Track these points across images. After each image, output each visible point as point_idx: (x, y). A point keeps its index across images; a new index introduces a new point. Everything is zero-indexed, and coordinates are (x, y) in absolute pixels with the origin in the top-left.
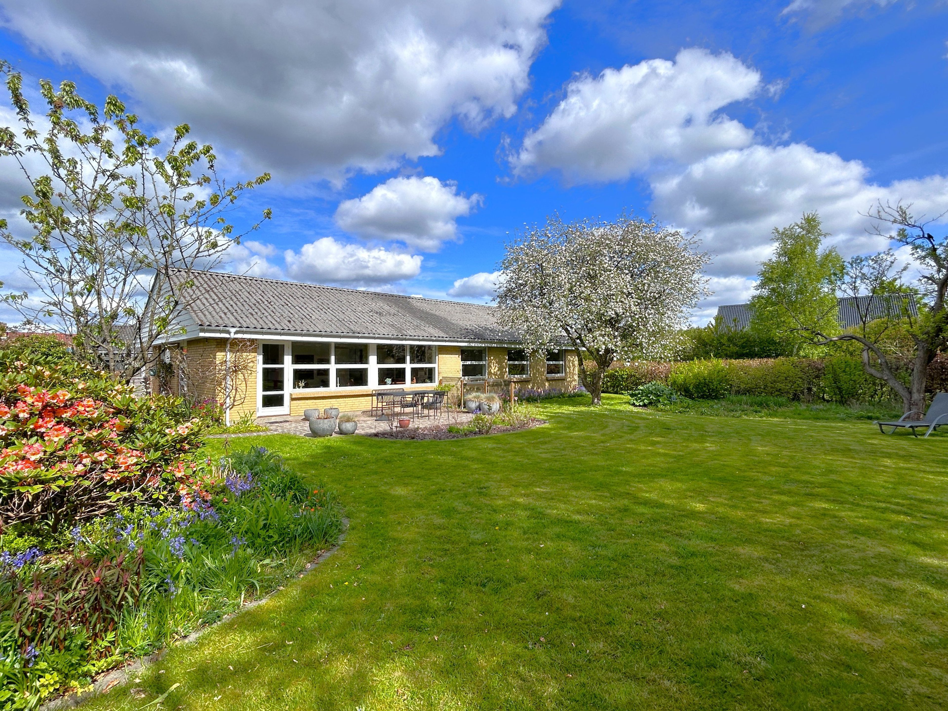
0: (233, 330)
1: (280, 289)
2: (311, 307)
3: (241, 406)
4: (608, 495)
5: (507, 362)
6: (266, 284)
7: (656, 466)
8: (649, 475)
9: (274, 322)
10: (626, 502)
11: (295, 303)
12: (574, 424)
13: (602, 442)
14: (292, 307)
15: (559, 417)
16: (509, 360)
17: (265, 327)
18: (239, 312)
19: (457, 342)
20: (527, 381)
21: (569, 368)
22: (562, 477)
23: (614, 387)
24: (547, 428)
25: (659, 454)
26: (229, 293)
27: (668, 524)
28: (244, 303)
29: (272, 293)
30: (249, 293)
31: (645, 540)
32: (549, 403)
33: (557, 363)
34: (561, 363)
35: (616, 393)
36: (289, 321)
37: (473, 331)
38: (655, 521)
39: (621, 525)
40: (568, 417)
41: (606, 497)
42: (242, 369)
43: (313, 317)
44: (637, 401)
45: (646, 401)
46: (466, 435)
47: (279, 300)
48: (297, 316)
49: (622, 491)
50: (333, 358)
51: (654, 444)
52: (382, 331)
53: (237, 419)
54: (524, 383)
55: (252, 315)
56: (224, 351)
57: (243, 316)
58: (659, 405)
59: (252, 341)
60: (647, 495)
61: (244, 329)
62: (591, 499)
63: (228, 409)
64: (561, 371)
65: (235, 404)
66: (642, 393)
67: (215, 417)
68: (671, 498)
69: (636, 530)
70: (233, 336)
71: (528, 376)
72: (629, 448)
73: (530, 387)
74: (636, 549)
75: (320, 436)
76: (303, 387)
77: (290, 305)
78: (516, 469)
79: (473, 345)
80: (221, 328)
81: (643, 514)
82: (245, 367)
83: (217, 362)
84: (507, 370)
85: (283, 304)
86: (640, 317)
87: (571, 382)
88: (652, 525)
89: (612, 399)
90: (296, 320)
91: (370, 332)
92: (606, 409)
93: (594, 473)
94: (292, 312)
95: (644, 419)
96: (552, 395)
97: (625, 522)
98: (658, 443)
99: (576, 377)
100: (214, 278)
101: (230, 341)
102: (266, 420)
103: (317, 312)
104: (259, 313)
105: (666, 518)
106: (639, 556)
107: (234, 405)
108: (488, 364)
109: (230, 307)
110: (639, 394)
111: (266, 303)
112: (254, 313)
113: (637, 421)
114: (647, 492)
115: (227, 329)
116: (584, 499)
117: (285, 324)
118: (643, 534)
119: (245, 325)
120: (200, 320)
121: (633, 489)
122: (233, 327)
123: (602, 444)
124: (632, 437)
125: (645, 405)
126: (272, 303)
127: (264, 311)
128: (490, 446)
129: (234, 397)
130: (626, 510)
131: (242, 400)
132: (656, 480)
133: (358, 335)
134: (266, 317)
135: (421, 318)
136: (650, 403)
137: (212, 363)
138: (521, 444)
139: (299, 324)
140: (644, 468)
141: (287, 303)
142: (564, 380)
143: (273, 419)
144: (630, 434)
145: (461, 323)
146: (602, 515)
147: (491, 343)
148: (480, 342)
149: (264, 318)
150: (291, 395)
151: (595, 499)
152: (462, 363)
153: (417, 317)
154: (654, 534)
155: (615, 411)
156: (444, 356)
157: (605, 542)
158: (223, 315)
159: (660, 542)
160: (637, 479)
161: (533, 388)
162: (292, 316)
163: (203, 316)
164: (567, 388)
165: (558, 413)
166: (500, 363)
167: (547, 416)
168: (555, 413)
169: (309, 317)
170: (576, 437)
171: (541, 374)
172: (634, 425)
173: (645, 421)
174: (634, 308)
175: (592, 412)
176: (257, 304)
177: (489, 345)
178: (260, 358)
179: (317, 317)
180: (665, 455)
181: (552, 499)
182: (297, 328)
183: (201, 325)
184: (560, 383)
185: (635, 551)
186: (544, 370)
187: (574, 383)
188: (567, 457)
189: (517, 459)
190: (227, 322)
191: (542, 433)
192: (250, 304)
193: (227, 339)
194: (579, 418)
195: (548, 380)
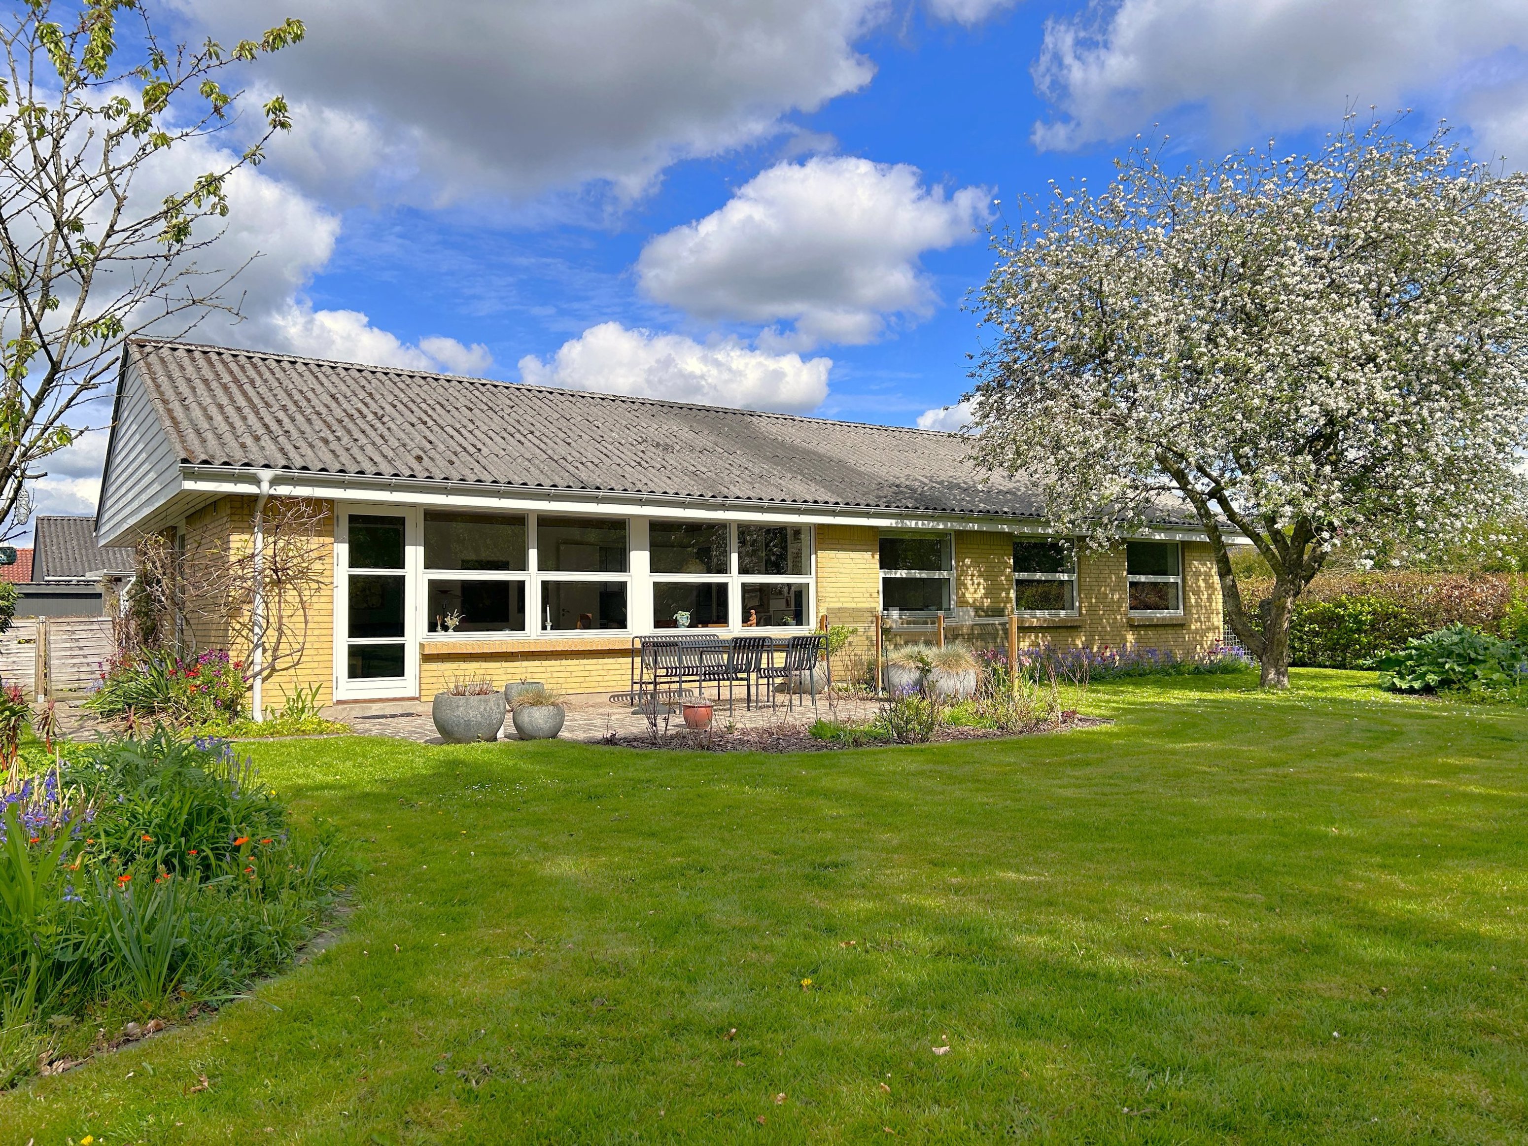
0: (266, 475)
1: (417, 390)
2: (484, 428)
3: (292, 671)
4: (1260, 898)
5: (1008, 573)
6: (384, 378)
7: (1452, 827)
8: (1425, 847)
9: (378, 458)
10: (1324, 923)
11: (445, 419)
12: (1194, 725)
13: (1273, 764)
14: (436, 428)
15: (1155, 710)
16: (1017, 568)
17: (352, 468)
18: (295, 434)
19: (868, 515)
20: (1072, 628)
21: (1197, 593)
22: (1109, 845)
23: (1333, 650)
24: (1107, 733)
25: (1468, 797)
26: (282, 395)
27: (1489, 1003)
28: (314, 417)
29: (391, 398)
30: (333, 396)
31: (1389, 1056)
32: (1135, 684)
33: (1159, 579)
34: (1172, 579)
35: (1342, 666)
36: (419, 459)
37: (914, 491)
38: (1437, 990)
39: (1290, 994)
40: (1178, 710)
41: (1251, 905)
42: (295, 577)
43: (485, 451)
44: (1402, 677)
45: (1432, 679)
46: (857, 743)
47: (408, 413)
48: (442, 447)
49: (1316, 890)
50: (533, 555)
51: (1448, 772)
52: (660, 484)
53: (280, 705)
54: (1064, 633)
55: (326, 442)
56: (250, 530)
57: (301, 443)
58: (1473, 686)
59: (317, 503)
60: (1412, 906)
61: (297, 473)
62: (1190, 908)
63: (258, 680)
64: (1172, 602)
65: (279, 665)
66: (1420, 657)
67: (221, 696)
68: (1506, 917)
69: (1354, 1018)
70: (265, 488)
71: (1074, 614)
72: (1363, 780)
73: (1079, 644)
74: (1342, 1088)
75: (459, 741)
76: (456, 629)
77: (430, 423)
78: (961, 822)
79: (912, 524)
80: (237, 469)
81: (1386, 964)
82: (303, 573)
83: (233, 559)
84: (1012, 594)
85: (414, 420)
86: (1406, 423)
87: (1203, 633)
88: (1421, 1002)
89: (1326, 677)
90: (437, 456)
91: (628, 486)
92: (1305, 696)
93: (1223, 837)
94: (432, 438)
95: (1422, 717)
96: (1147, 668)
97: (1308, 985)
98: (1466, 769)
99: (1218, 620)
100: (255, 367)
101: (261, 504)
102: (357, 711)
103: (497, 439)
104: (346, 439)
105: (1487, 982)
106: (1349, 1119)
107: (274, 670)
108: (958, 579)
109: (274, 426)
110: (1410, 657)
111: (370, 417)
112: (331, 438)
113: (1398, 720)
114: (1409, 896)
115: (252, 470)
116: (1164, 908)
117: (405, 464)
118: (1377, 1032)
119: (299, 462)
120: (186, 449)
121: (1360, 886)
122: (267, 466)
123: (1270, 770)
124: (1377, 755)
125: (1428, 690)
126: (385, 419)
127: (357, 435)
128: (913, 767)
129: (276, 649)
130: (1320, 949)
131: (296, 657)
132: (1450, 863)
133: (595, 493)
134: (362, 448)
135: (775, 459)
136: (1446, 683)
137: (221, 561)
138: (1009, 764)
139: (442, 463)
140: (1407, 830)
141: (425, 418)
142: (1182, 626)
143: (375, 710)
144: (1370, 747)
145: (883, 471)
146: (1219, 960)
147: (962, 519)
148: (932, 518)
149: (355, 451)
150: (422, 646)
151: (1205, 909)
152: (882, 574)
153: (766, 458)
154: (1426, 1037)
155: (1333, 701)
156: (832, 554)
157: (1210, 1055)
158: (249, 441)
159: (1454, 1067)
160: (1378, 859)
161: (1087, 646)
162: (429, 446)
163: (196, 442)
164: (1190, 652)
165: (1152, 703)
166: (990, 576)
167: (1114, 709)
168: (1143, 704)
169: (472, 450)
170: (1187, 753)
171: (1113, 608)
172: (1387, 728)
173: (1425, 721)
174: (1381, 396)
175: (1256, 703)
176: (346, 420)
177: (958, 526)
178: (343, 550)
179: (496, 450)
180: (1486, 799)
181: (1050, 904)
182: (436, 472)
183: (184, 461)
184: (1170, 635)
185: (1335, 1097)
186: (1121, 597)
187: (1211, 636)
188: (1143, 797)
189: (980, 798)
190: (255, 454)
191: (1088, 743)
192: (329, 419)
193: (253, 499)
194: (1212, 713)
195: (1132, 626)
